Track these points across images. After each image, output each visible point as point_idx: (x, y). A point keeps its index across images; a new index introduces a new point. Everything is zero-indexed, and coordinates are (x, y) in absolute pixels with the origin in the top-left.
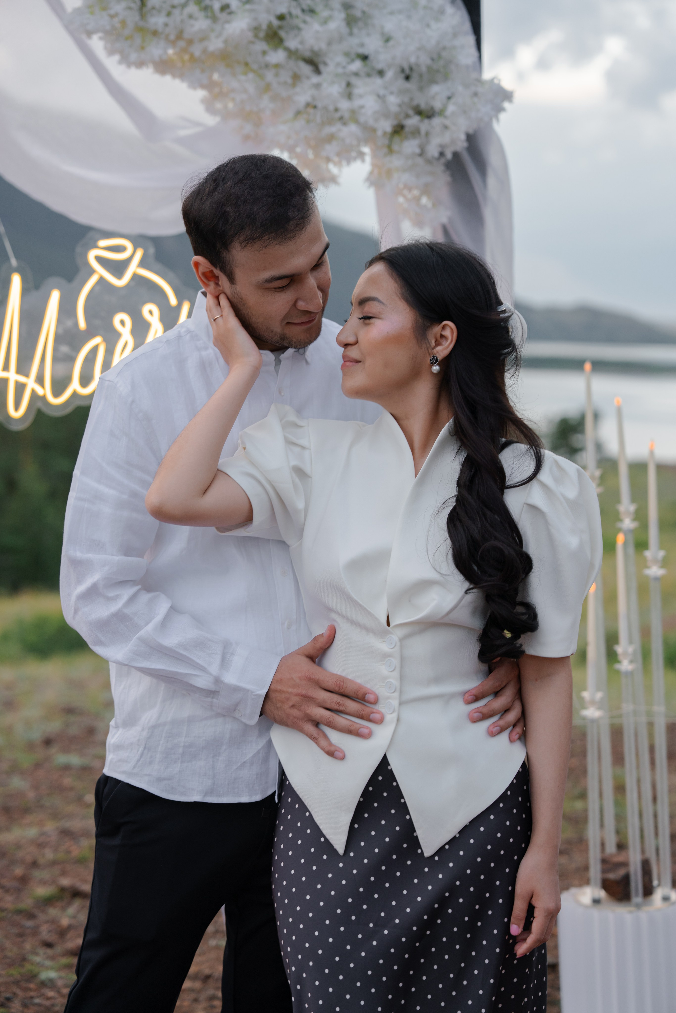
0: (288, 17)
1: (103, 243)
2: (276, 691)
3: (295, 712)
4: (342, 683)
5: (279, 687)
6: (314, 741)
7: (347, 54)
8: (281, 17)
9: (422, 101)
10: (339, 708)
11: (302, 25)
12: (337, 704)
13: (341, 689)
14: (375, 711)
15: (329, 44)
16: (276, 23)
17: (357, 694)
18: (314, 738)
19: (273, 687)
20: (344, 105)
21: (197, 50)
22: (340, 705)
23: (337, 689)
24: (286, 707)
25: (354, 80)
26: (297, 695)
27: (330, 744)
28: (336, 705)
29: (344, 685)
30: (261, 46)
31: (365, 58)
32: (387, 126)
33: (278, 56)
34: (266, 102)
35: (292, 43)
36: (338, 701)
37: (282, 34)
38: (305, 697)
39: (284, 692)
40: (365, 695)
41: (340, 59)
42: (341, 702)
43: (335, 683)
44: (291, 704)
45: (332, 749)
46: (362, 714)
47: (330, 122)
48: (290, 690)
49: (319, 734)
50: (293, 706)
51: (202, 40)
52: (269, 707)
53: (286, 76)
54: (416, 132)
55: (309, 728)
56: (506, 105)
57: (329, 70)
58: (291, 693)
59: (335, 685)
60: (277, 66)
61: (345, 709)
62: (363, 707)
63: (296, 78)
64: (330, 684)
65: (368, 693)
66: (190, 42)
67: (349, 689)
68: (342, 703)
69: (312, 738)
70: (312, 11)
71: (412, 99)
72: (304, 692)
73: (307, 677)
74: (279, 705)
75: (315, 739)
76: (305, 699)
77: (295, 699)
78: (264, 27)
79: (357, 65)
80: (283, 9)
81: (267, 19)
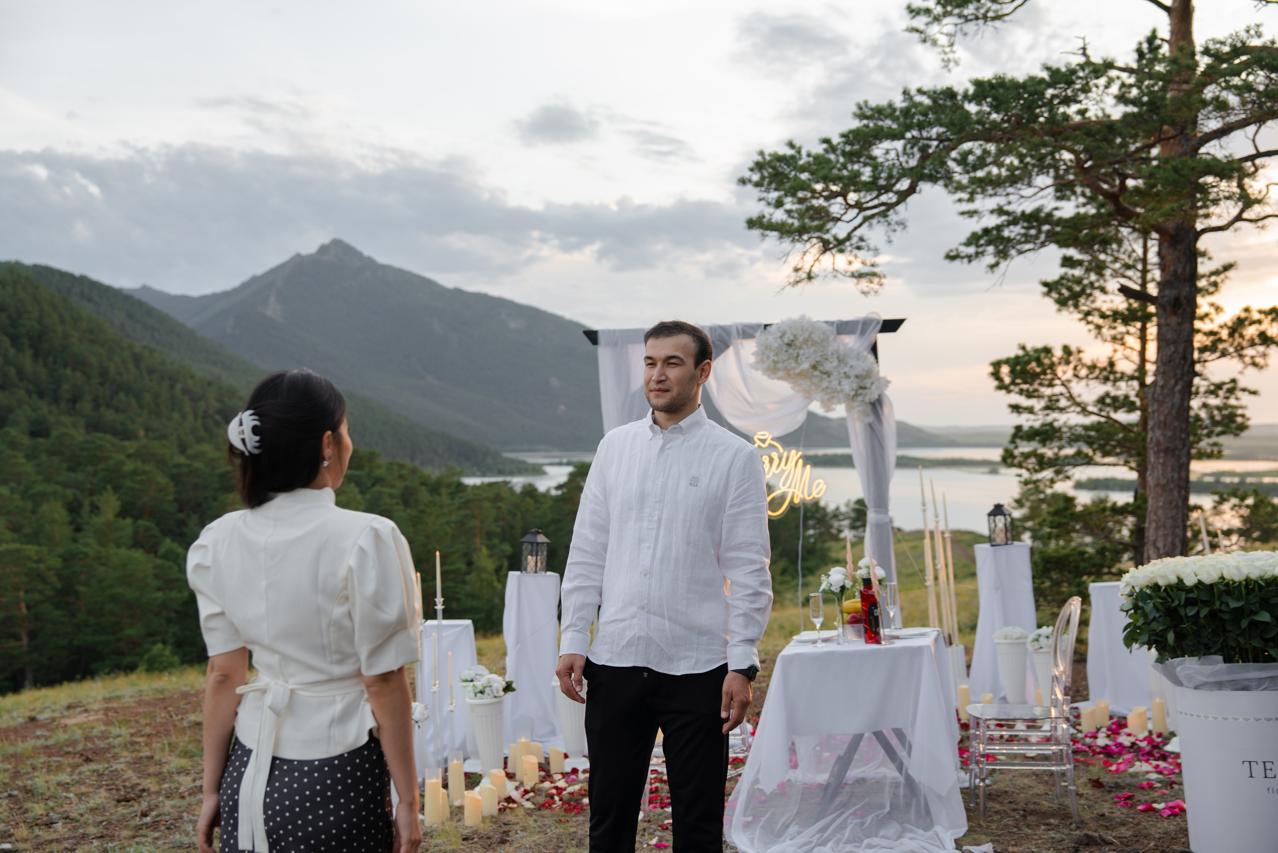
0: (819, 361)
1: (759, 433)
7: (839, 372)
9: (862, 385)
11: (824, 364)
15: (833, 369)
16: (816, 363)
20: (839, 388)
21: (792, 372)
25: (841, 380)
30: (811, 370)
31: (845, 373)
32: (853, 393)
33: (817, 373)
34: (813, 387)
35: (821, 368)
37: (817, 367)
41: (837, 373)
47: (834, 392)
51: (793, 370)
53: (819, 379)
54: (861, 394)
56: (889, 385)
57: (833, 378)
60: (816, 376)
63: (822, 379)
66: (790, 370)
70: (826, 359)
71: (860, 384)
78: (812, 365)
79: (842, 375)
80: (818, 359)
81: (813, 363)
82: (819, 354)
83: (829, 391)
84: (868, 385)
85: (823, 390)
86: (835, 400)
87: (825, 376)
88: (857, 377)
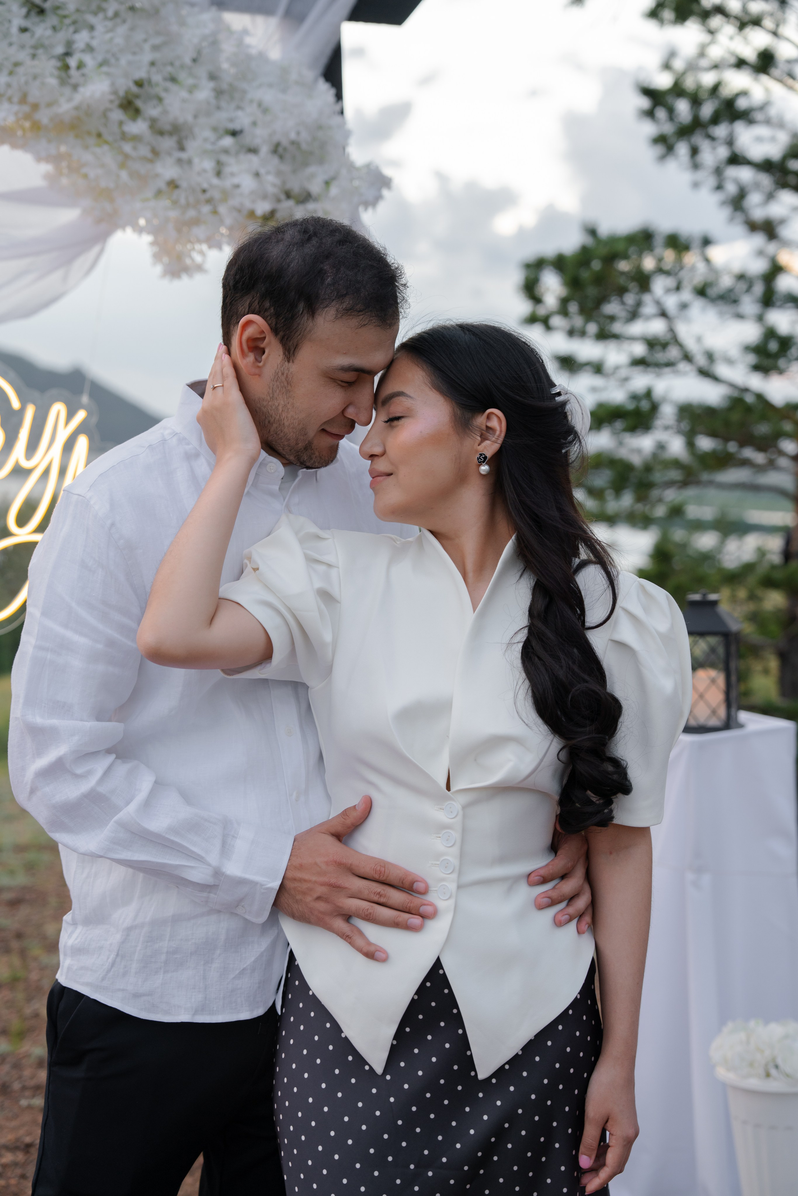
0: (146, 84)
2: (295, 879)
3: (322, 906)
4: (384, 869)
5: (299, 875)
6: (347, 941)
7: (215, 129)
8: (139, 84)
9: (295, 185)
10: (379, 900)
11: (163, 94)
12: (377, 894)
13: (381, 877)
14: (426, 902)
15: (196, 117)
16: (135, 89)
17: (402, 883)
18: (347, 936)
19: (290, 875)
21: (44, 117)
22: (381, 896)
23: (377, 876)
24: (309, 899)
25: (224, 158)
26: (323, 884)
27: (369, 943)
28: (376, 896)
29: (386, 871)
30: (117, 115)
31: (234, 133)
33: (137, 127)
34: (123, 179)
36: (379, 890)
37: (139, 103)
38: (334, 887)
39: (305, 881)
40: (412, 883)
41: (208, 134)
42: (382, 891)
43: (375, 869)
44: (315, 896)
45: (372, 949)
46: (410, 907)
47: (196, 204)
48: (314, 878)
49: (352, 932)
50: (319, 898)
51: (49, 105)
52: (285, 899)
53: (144, 151)
55: (339, 924)
56: (385, 192)
57: (193, 146)
58: (315, 882)
59: (374, 871)
60: (136, 139)
61: (387, 900)
62: (410, 897)
63: (155, 153)
64: (367, 869)
65: (417, 881)
66: (35, 107)
67: (393, 877)
68: (383, 893)
69: (344, 937)
70: (173, 79)
71: (284, 183)
72: (333, 881)
73: (336, 862)
74: (299, 897)
75: (349, 938)
76: (334, 889)
77: (321, 890)
78: (122, 93)
79: (228, 141)
80: (141, 74)
81: (125, 85)
82: (147, 57)
83: (182, 196)
84: (315, 188)
85: (159, 193)
86: (199, 231)
87: (168, 143)
88: (277, 150)
